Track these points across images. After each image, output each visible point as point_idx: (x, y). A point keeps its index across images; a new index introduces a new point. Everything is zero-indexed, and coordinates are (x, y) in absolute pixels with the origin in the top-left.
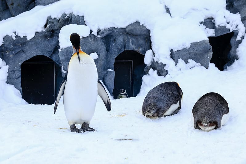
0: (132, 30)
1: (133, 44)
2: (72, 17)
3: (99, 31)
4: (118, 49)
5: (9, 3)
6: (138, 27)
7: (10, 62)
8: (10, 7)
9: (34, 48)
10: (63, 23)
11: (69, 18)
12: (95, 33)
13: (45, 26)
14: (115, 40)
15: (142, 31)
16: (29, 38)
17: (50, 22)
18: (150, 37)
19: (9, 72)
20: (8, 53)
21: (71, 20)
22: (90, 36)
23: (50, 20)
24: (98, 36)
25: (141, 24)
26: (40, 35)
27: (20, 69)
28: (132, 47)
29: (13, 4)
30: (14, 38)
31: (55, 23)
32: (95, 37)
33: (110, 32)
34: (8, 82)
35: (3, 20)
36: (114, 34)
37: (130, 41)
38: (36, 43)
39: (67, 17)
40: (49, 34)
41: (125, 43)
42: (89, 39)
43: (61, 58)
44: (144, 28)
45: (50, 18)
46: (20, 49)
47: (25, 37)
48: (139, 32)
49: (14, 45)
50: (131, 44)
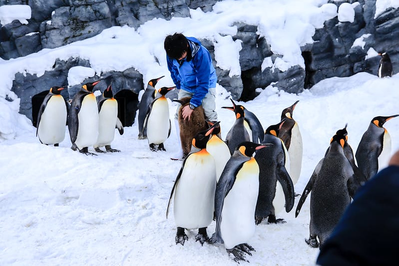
0: (129, 74)
1: (128, 85)
2: (79, 60)
3: (102, 73)
4: (117, 88)
5: (18, 45)
6: (133, 72)
7: (22, 95)
8: (19, 48)
9: (44, 84)
10: (70, 65)
11: (76, 61)
12: (99, 74)
13: (54, 67)
14: (114, 81)
15: (136, 74)
16: (39, 76)
17: (58, 63)
18: (143, 80)
19: (21, 104)
20: (19, 88)
21: (78, 62)
22: (94, 77)
23: (58, 62)
24: (101, 77)
25: (135, 70)
26: (50, 73)
27: (31, 102)
28: (128, 87)
29: (21, 46)
30: (25, 75)
31: (63, 64)
32: (98, 77)
33: (110, 74)
34: (20, 113)
35: (12, 59)
36: (113, 76)
37: (127, 82)
38: (45, 80)
39: (73, 60)
40: (58, 73)
41: (123, 84)
42: (94, 79)
43: (70, 93)
44: (138, 73)
45: (58, 60)
46: (31, 85)
47: (35, 75)
48: (134, 76)
49: (24, 81)
50: (127, 84)
